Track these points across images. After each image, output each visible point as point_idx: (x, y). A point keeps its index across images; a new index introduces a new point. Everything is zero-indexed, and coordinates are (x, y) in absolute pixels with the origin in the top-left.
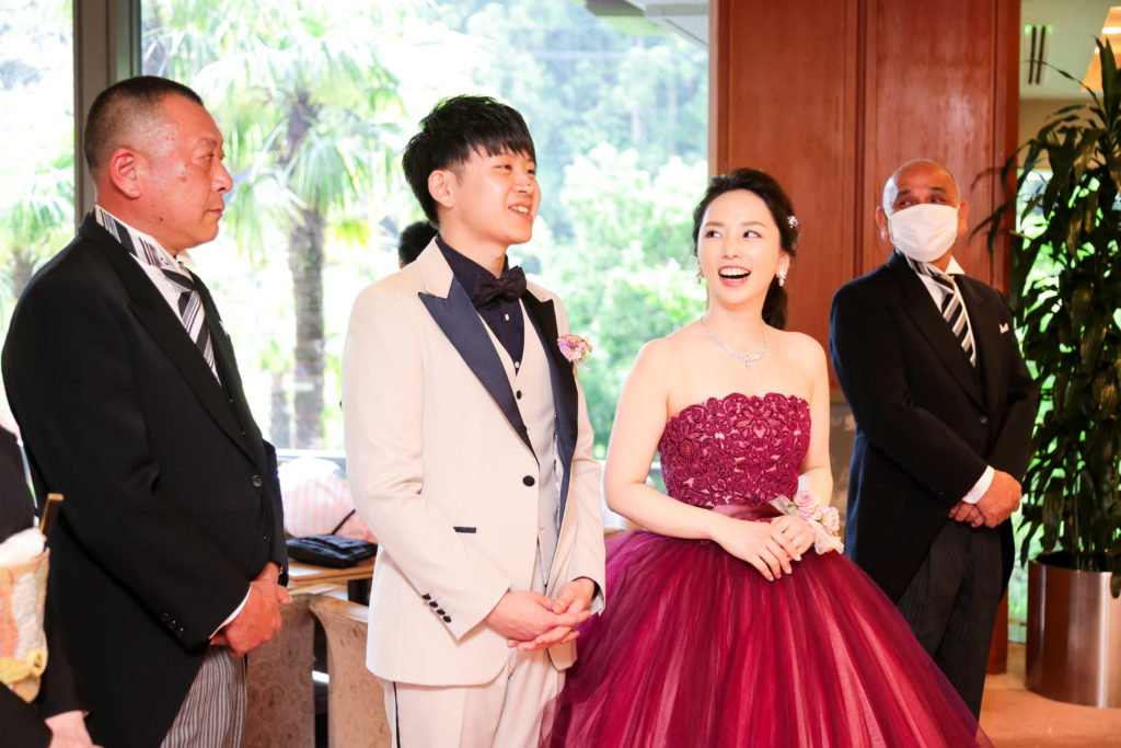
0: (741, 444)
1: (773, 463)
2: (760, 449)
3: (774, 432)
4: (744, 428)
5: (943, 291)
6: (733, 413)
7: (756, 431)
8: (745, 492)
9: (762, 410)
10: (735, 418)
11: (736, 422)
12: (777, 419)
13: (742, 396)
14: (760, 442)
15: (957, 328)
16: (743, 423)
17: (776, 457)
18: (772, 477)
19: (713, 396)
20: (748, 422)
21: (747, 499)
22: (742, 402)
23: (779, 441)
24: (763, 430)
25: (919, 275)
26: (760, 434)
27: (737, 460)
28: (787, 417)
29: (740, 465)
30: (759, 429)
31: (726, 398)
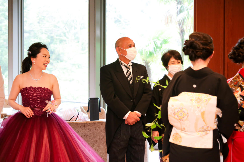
0: (31, 96)
1: (38, 100)
2: (35, 98)
3: (38, 95)
4: (31, 94)
5: (127, 69)
6: (30, 90)
7: (34, 94)
8: (33, 105)
9: (36, 90)
10: (30, 91)
11: (30, 92)
12: (39, 92)
13: (32, 87)
14: (35, 96)
15: (129, 79)
16: (32, 93)
17: (39, 99)
18: (39, 103)
19: (27, 87)
20: (33, 92)
21: (34, 107)
22: (32, 88)
23: (39, 96)
24: (36, 94)
25: (121, 65)
26: (35, 95)
27: (30, 99)
28: (42, 92)
29: (31, 100)
30: (35, 94)
31: (29, 87)
